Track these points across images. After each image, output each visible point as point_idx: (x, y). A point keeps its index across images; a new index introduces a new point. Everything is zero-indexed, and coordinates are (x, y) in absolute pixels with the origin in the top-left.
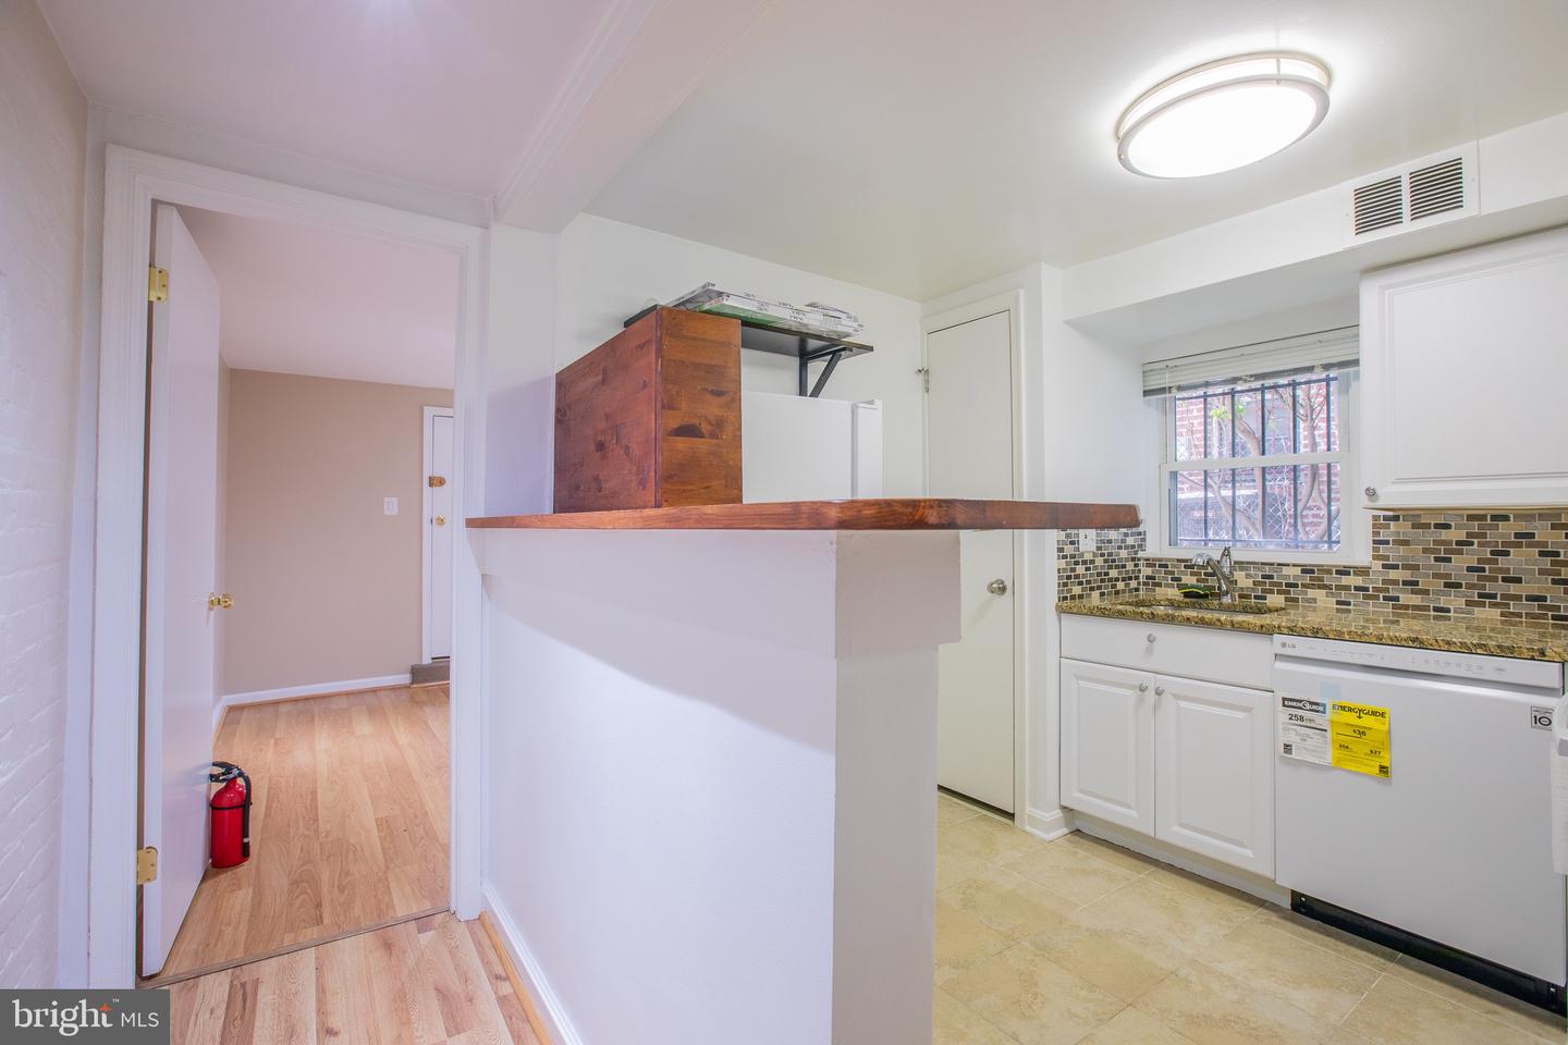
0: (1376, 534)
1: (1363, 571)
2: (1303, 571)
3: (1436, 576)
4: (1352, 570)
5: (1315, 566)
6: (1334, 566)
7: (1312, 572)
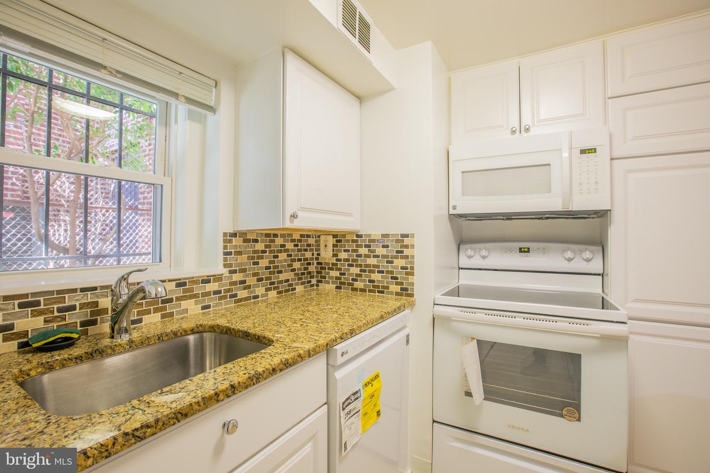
0: (225, 247)
1: (218, 278)
2: (179, 285)
3: (254, 275)
4: (212, 278)
5: (186, 279)
6: (200, 277)
7: (184, 284)
